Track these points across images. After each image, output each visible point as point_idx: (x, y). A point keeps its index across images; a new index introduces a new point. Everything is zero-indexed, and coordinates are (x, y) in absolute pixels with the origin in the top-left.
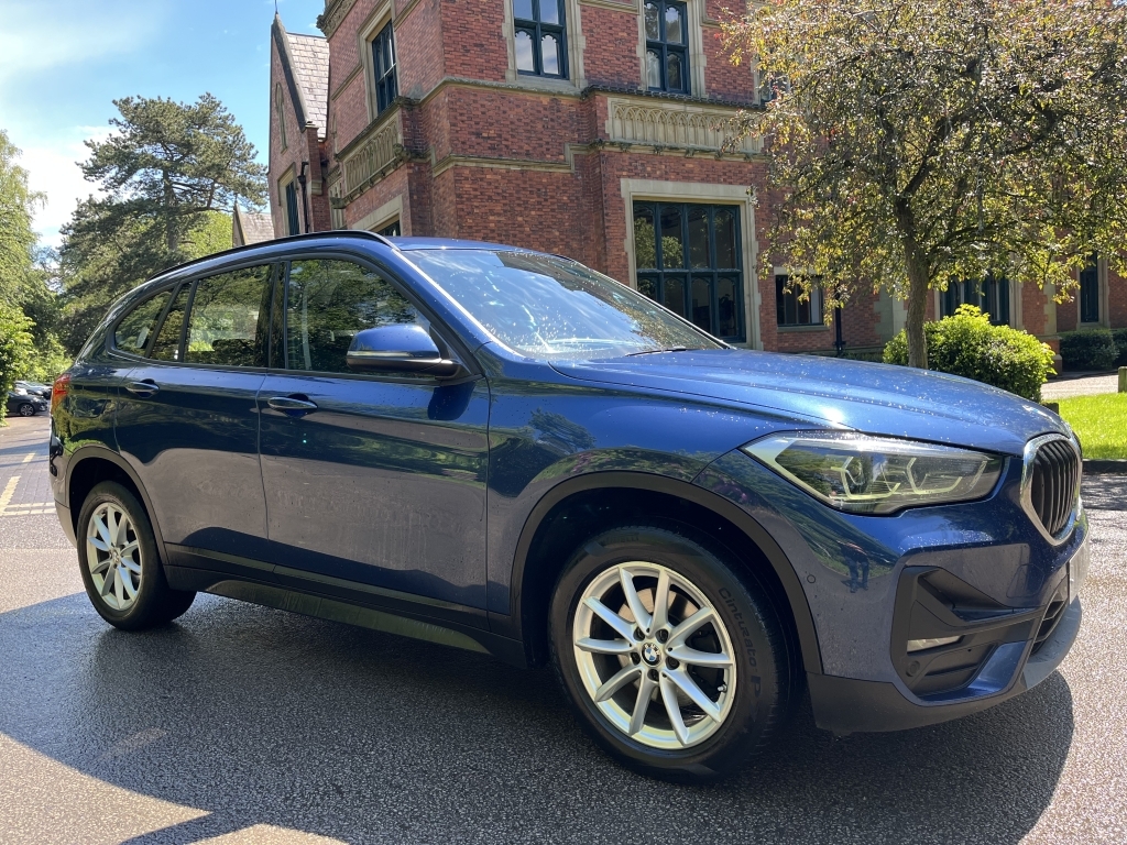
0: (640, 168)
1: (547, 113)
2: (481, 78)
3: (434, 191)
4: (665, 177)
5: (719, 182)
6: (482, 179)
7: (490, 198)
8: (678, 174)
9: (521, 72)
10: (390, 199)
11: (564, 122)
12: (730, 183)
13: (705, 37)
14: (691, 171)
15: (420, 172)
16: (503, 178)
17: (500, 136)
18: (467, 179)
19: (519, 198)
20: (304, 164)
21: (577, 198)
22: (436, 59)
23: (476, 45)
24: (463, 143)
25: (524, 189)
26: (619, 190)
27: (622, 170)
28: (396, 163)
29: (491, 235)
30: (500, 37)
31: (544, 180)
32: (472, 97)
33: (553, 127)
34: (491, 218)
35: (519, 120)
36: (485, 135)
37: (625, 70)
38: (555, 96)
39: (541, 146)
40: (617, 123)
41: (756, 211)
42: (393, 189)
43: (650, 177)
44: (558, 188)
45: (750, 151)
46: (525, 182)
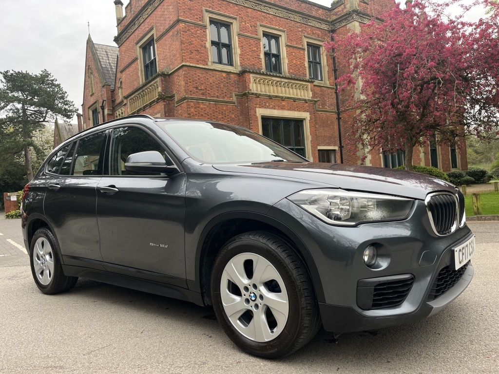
0: (264, 104)
1: (225, 80)
2: (198, 64)
3: (176, 112)
4: (274, 108)
5: (295, 110)
6: (199, 107)
7: (202, 115)
8: (279, 107)
9: (214, 62)
11: (232, 84)
12: (300, 111)
13: (287, 51)
14: (284, 106)
15: (169, 104)
16: (207, 107)
17: (206, 89)
18: (192, 107)
19: (214, 116)
20: (104, 101)
21: (238, 116)
22: (178, 56)
23: (195, 50)
24: (191, 91)
25: (216, 112)
26: (256, 113)
27: (257, 105)
28: (158, 99)
30: (205, 47)
31: (224, 108)
32: (194, 72)
33: (228, 86)
36: (199, 88)
37: (256, 63)
38: (228, 73)
39: (223, 94)
40: (254, 85)
41: (310, 123)
42: (156, 111)
43: (268, 107)
44: (230, 111)
45: (307, 98)
46: (216, 109)
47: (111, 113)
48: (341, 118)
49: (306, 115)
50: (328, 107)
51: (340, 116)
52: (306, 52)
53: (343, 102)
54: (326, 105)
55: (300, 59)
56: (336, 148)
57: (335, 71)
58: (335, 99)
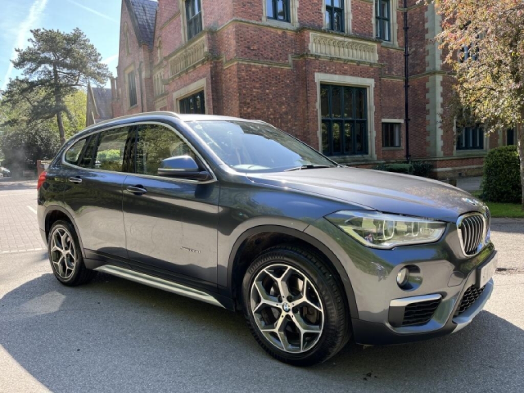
0: (323, 68)
1: (281, 39)
2: (251, 20)
3: (223, 76)
4: (334, 73)
5: (358, 76)
6: (250, 71)
7: (254, 80)
8: (340, 71)
9: (269, 18)
10: (198, 80)
11: (289, 43)
12: (364, 77)
13: (352, 5)
14: (346, 70)
15: (217, 66)
16: (260, 70)
17: (259, 49)
18: (243, 70)
19: (267, 81)
20: (141, 62)
21: (294, 82)
22: (228, 9)
23: (248, 3)
24: (242, 52)
25: (269, 76)
26: (314, 78)
27: (315, 68)
28: (203, 61)
29: (254, 99)
31: (279, 72)
32: (246, 29)
34: (254, 90)
35: (268, 42)
36: (252, 48)
37: (316, 19)
38: (285, 31)
39: (278, 55)
40: (314, 45)
41: (374, 91)
42: (201, 75)
43: (328, 72)
44: (285, 76)
45: (372, 62)
46: (270, 73)
47: (149, 76)
48: (409, 86)
49: (369, 82)
50: (396, 73)
51: (409, 84)
52: (374, 6)
53: (414, 66)
54: (393, 70)
55: (367, 14)
56: (402, 121)
57: (406, 29)
58: (404, 63)
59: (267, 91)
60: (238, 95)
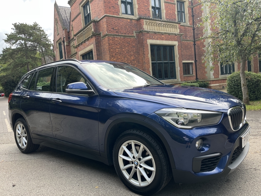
0: (151, 37)
1: (129, 23)
2: (114, 15)
3: (102, 43)
4: (157, 39)
5: (170, 40)
6: (114, 40)
7: (116, 44)
8: (160, 38)
9: (123, 13)
10: (90, 45)
11: (133, 26)
12: (172, 41)
13: (165, 6)
14: (163, 38)
15: (98, 38)
16: (119, 39)
17: (118, 29)
18: (111, 40)
19: (123, 45)
20: (64, 38)
21: (137, 44)
22: (102, 10)
23: (112, 7)
24: (110, 31)
25: (124, 42)
26: (147, 42)
27: (147, 37)
28: (92, 36)
29: (117, 54)
30: (118, 5)
31: (129, 40)
32: (112, 20)
33: (131, 27)
34: (117, 49)
35: (123, 25)
36: (115, 29)
37: (147, 13)
38: (131, 19)
39: (128, 32)
40: (146, 26)
41: (178, 47)
42: (91, 43)
43: (154, 39)
44: (132, 42)
45: (176, 33)
46: (124, 41)
47: (68, 44)
48: (196, 44)
49: (176, 43)
50: (189, 38)
51: (196, 43)
52: (176, 6)
53: (197, 35)
54: (188, 37)
55: (173, 10)
56: (193, 62)
57: (193, 16)
58: (193, 33)
59: (124, 50)
60: (109, 52)
